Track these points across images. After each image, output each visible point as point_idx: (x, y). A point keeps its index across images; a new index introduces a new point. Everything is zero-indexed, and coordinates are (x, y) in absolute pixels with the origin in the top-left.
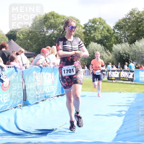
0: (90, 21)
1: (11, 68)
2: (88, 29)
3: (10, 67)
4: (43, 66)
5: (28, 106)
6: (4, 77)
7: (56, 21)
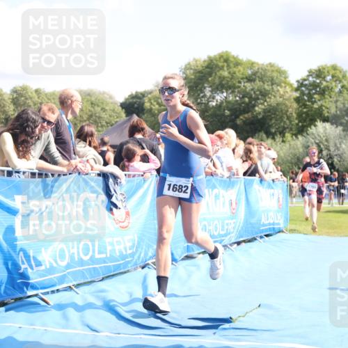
0: (311, 73)
1: (136, 178)
2: (307, 92)
3: (134, 176)
4: (206, 175)
6: (120, 197)
7: (235, 73)
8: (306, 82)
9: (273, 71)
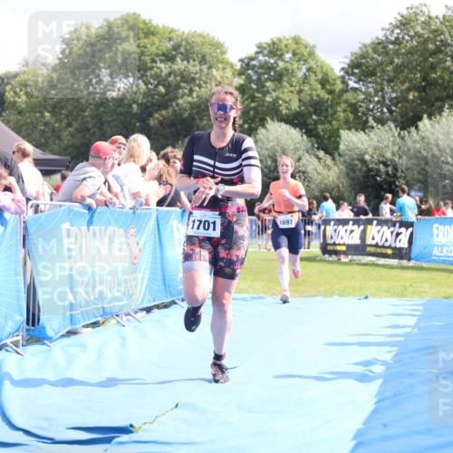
0: (261, 49)
2: (255, 78)
4: (97, 206)
5: (44, 344)
7: (145, 47)
8: (254, 63)
9: (203, 44)
